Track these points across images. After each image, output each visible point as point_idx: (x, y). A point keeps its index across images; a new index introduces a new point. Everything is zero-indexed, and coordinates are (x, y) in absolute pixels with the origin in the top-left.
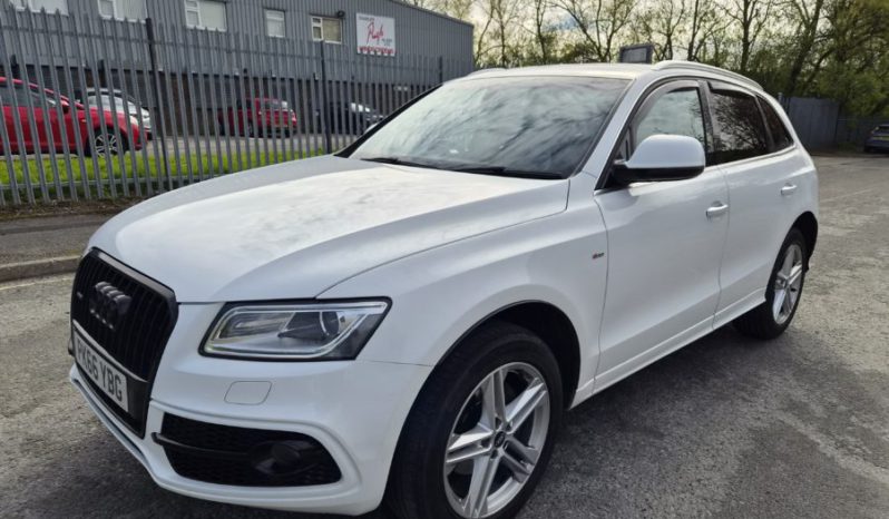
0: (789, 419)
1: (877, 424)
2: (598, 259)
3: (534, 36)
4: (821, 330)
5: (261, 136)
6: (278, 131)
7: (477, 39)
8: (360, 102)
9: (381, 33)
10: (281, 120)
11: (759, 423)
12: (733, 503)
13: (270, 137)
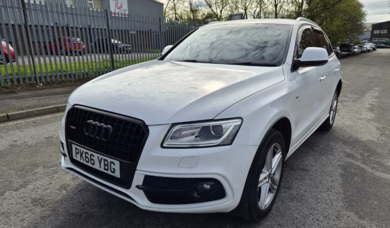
0: (349, 160)
1: (381, 159)
2: (298, 99)
3: (189, 10)
4: (343, 126)
5: (67, 55)
6: (76, 52)
7: (164, 10)
8: (116, 38)
9: (121, 7)
10: (77, 47)
11: (340, 163)
12: (348, 193)
13: (72, 55)
